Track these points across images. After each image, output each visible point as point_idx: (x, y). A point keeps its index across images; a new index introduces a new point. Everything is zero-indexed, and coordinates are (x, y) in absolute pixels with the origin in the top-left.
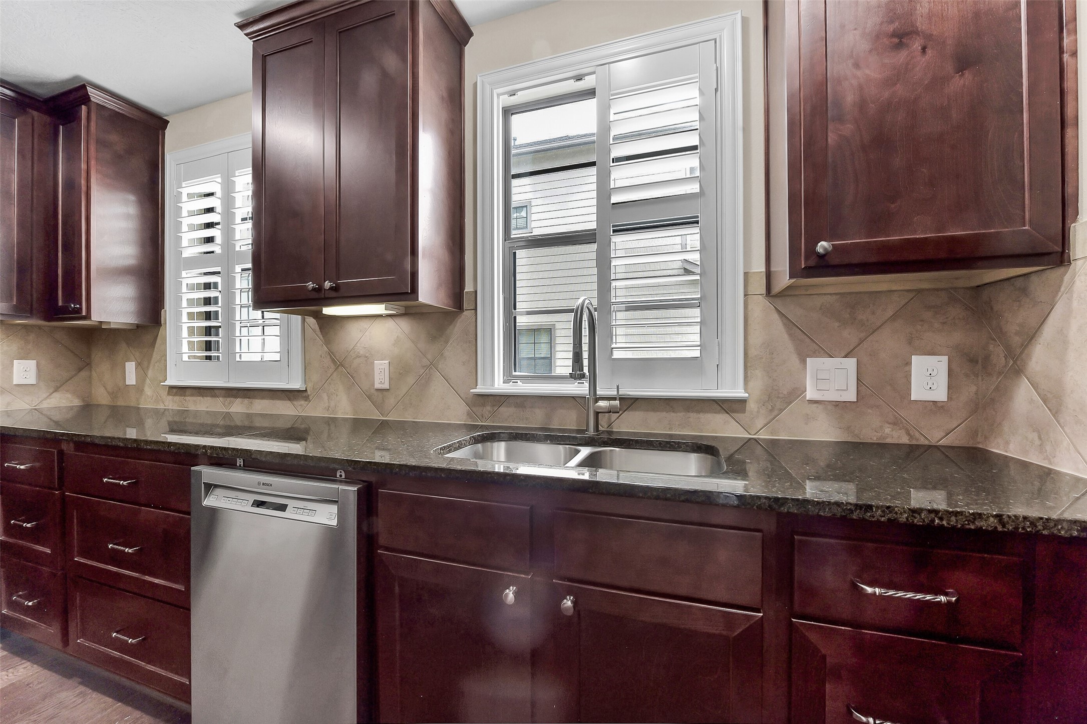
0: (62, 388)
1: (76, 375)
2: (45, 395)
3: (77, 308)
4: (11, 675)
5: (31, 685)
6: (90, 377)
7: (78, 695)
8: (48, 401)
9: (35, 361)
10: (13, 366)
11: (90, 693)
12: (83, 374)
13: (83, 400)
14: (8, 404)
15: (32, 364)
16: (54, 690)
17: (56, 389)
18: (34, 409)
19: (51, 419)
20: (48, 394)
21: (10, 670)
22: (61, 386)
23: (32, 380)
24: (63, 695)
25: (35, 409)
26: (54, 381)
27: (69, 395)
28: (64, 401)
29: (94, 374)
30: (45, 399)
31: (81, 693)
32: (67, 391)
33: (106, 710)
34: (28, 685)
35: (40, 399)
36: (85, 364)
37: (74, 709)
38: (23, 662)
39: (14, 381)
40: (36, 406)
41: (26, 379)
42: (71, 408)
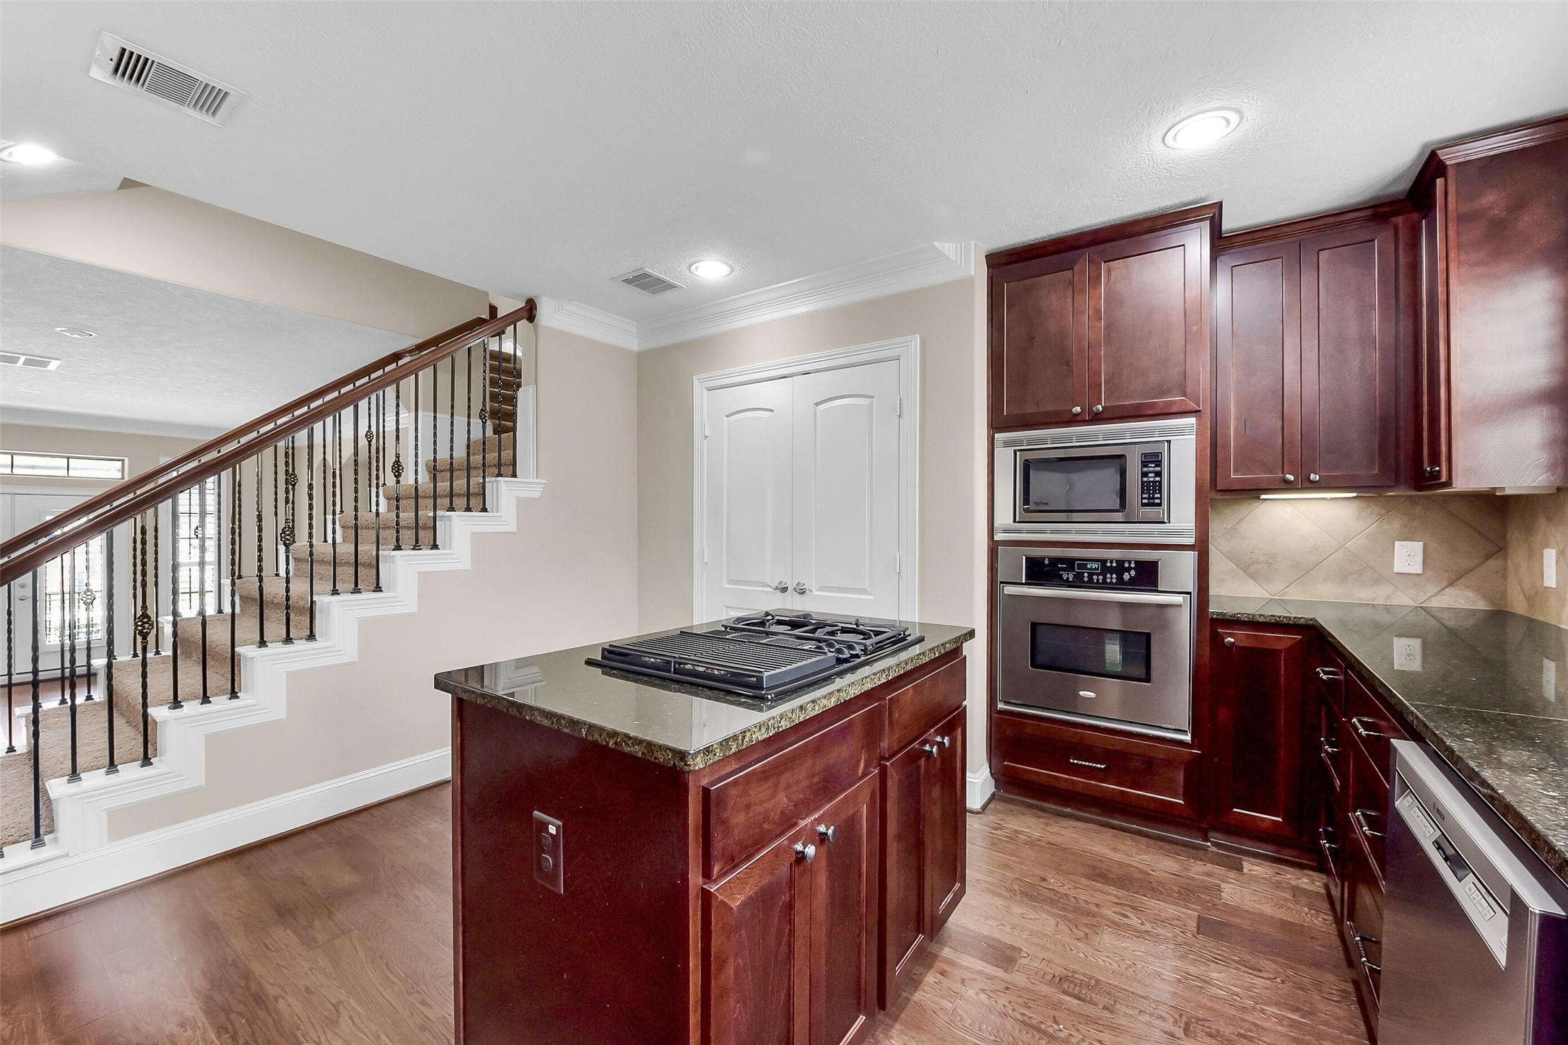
0: (1459, 581)
1: (1480, 564)
2: (1434, 591)
3: (1436, 471)
4: (1309, 916)
5: (1314, 941)
6: (1505, 568)
7: (1340, 990)
8: (1439, 598)
9: (1421, 544)
10: (1394, 550)
11: (1353, 1000)
12: (1493, 563)
13: (1492, 603)
14: (1388, 597)
15: (1418, 546)
16: (1326, 963)
17: (1451, 584)
18: (1419, 607)
19: (1442, 624)
20: (1440, 589)
21: (1313, 912)
22: (1458, 579)
23: (1418, 569)
24: (1331, 978)
25: (1422, 607)
26: (1447, 571)
27: (1470, 594)
28: (1463, 601)
29: (1509, 562)
30: (1435, 595)
31: (1345, 991)
32: (1467, 587)
33: (1349, 1033)
34: (1312, 938)
35: (1428, 595)
36: (1499, 548)
37: (1324, 1000)
38: (1328, 912)
39: (1395, 567)
40: (1422, 603)
41: (1409, 567)
42: (1474, 612)
